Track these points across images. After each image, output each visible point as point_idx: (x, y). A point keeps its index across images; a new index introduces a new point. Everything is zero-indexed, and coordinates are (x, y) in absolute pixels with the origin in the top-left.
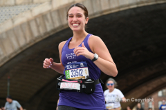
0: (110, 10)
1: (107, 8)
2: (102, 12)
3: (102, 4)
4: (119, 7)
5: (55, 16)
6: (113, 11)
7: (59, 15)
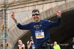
0: (67, 10)
1: (66, 9)
2: (64, 11)
3: (63, 8)
4: (70, 9)
5: (45, 14)
6: (68, 11)
7: (46, 13)
